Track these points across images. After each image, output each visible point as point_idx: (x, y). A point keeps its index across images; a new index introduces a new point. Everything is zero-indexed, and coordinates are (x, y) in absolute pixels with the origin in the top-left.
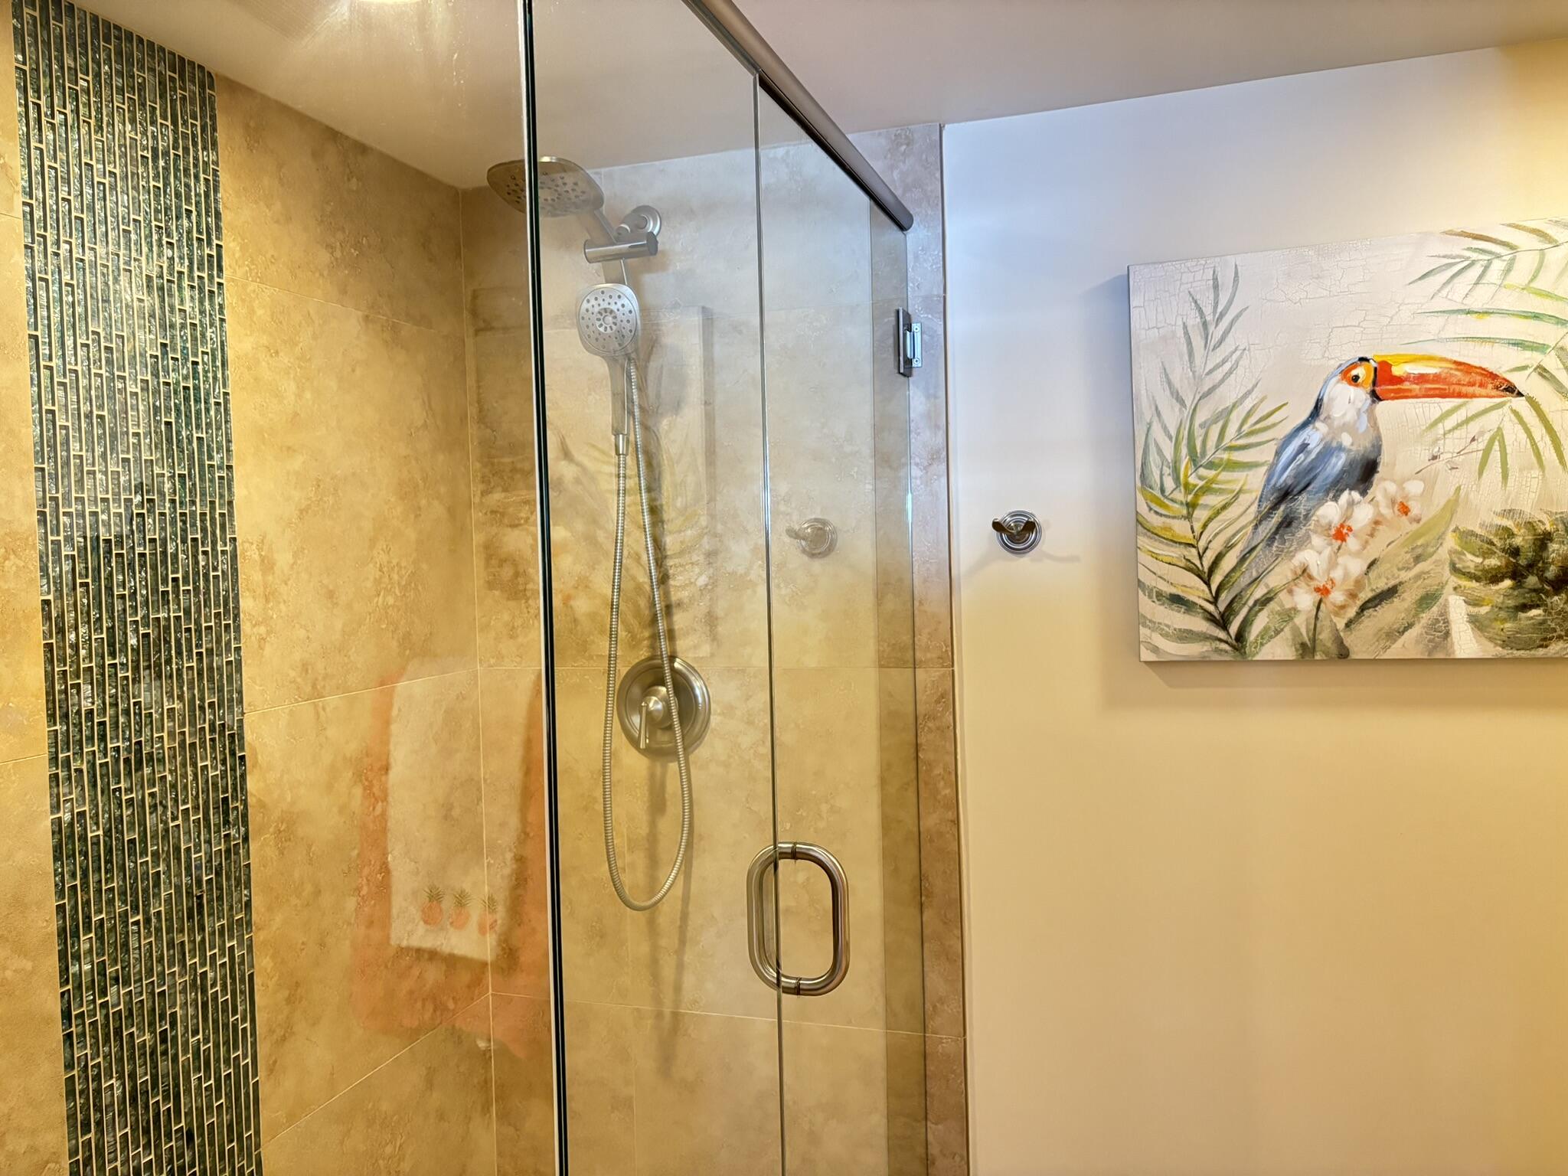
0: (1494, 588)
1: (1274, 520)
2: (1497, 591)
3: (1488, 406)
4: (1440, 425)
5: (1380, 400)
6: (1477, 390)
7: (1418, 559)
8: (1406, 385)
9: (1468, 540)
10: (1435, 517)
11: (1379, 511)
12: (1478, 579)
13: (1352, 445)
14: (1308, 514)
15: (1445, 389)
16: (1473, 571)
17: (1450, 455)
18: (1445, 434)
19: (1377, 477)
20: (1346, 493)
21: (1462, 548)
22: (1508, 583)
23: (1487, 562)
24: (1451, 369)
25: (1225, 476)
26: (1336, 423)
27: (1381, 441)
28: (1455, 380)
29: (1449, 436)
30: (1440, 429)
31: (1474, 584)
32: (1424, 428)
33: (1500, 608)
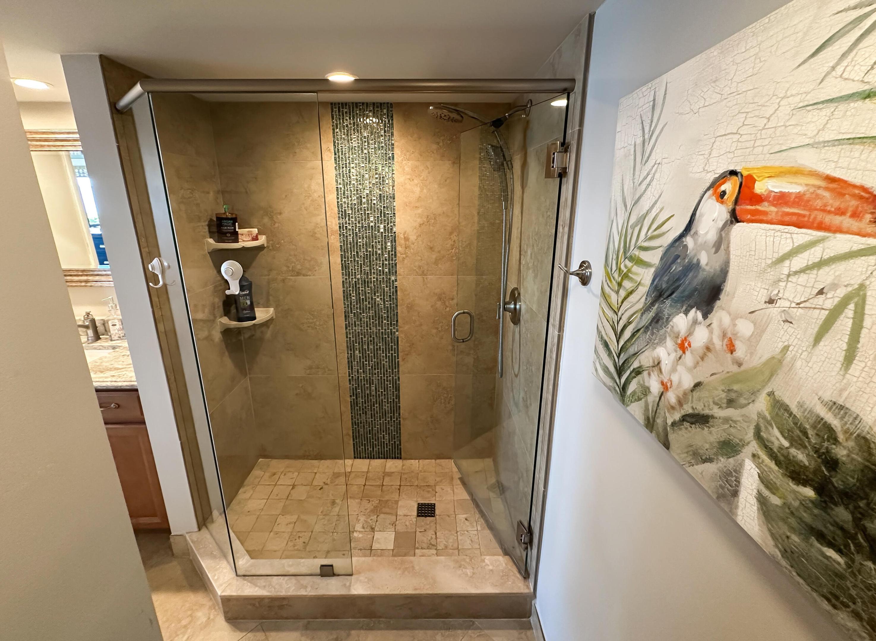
0: (793, 486)
1: (651, 314)
2: (794, 492)
3: (855, 248)
4: (787, 263)
5: (738, 221)
6: (846, 221)
7: (731, 403)
8: (764, 207)
9: (780, 413)
10: (756, 368)
11: (712, 339)
12: (778, 463)
13: (707, 265)
14: (669, 318)
15: (804, 216)
16: (775, 450)
17: (787, 304)
18: (789, 276)
19: (718, 303)
20: (694, 310)
21: (772, 418)
22: (809, 492)
23: (793, 451)
24: (819, 187)
25: (635, 269)
26: (700, 240)
27: (729, 266)
28: (818, 203)
29: (793, 279)
30: (785, 268)
31: (772, 465)
32: (769, 262)
33: (792, 513)
